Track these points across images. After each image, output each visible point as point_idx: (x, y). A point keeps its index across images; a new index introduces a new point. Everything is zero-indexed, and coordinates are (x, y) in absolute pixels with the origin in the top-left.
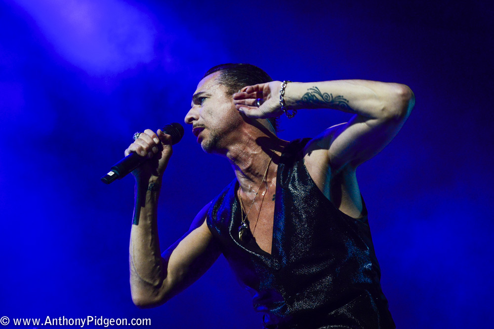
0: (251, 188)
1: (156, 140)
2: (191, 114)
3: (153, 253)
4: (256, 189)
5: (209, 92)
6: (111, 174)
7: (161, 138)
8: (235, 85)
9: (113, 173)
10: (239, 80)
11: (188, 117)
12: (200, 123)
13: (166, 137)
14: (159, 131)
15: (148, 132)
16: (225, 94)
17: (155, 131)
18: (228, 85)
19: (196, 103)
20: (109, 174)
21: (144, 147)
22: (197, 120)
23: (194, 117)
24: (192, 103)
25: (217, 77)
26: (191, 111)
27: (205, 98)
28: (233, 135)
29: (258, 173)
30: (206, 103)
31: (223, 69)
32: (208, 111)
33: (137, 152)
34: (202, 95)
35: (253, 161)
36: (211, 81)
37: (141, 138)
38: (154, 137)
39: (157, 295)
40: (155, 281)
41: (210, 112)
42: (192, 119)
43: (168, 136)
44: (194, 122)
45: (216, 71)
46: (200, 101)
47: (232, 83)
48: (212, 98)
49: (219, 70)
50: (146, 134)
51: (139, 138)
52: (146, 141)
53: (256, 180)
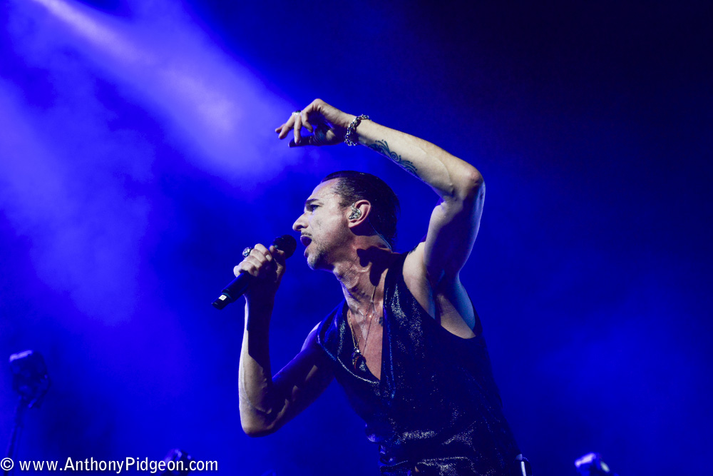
0: (358, 309)
1: (269, 258)
2: (301, 221)
3: (266, 379)
4: (362, 312)
5: (321, 200)
6: (223, 298)
7: (274, 254)
8: (351, 196)
9: (225, 297)
10: (355, 192)
11: (296, 223)
12: (308, 232)
13: (279, 254)
14: (271, 248)
15: (259, 248)
16: (339, 205)
17: (267, 247)
18: (344, 196)
19: (308, 209)
20: (220, 298)
21: (258, 266)
22: (306, 227)
23: (303, 224)
24: (305, 209)
25: (333, 185)
26: (302, 217)
27: (317, 206)
28: (340, 251)
29: (364, 294)
30: (317, 211)
31: (343, 177)
32: (317, 221)
33: (249, 271)
34: (314, 203)
35: (360, 279)
36: (327, 188)
37: (253, 255)
38: (266, 254)
39: (269, 424)
40: (267, 410)
41: (318, 223)
42: (300, 227)
43: (282, 252)
44: (303, 230)
45: (335, 178)
46: (312, 208)
47: (348, 194)
48: (324, 206)
49: (337, 177)
50: (258, 251)
51: (251, 254)
52: (258, 258)
53: (362, 300)
